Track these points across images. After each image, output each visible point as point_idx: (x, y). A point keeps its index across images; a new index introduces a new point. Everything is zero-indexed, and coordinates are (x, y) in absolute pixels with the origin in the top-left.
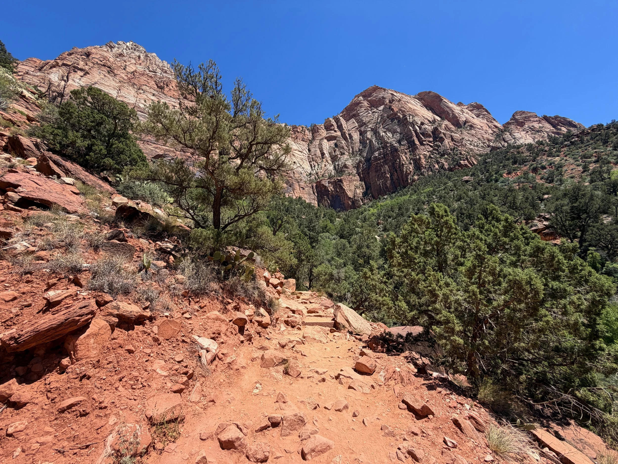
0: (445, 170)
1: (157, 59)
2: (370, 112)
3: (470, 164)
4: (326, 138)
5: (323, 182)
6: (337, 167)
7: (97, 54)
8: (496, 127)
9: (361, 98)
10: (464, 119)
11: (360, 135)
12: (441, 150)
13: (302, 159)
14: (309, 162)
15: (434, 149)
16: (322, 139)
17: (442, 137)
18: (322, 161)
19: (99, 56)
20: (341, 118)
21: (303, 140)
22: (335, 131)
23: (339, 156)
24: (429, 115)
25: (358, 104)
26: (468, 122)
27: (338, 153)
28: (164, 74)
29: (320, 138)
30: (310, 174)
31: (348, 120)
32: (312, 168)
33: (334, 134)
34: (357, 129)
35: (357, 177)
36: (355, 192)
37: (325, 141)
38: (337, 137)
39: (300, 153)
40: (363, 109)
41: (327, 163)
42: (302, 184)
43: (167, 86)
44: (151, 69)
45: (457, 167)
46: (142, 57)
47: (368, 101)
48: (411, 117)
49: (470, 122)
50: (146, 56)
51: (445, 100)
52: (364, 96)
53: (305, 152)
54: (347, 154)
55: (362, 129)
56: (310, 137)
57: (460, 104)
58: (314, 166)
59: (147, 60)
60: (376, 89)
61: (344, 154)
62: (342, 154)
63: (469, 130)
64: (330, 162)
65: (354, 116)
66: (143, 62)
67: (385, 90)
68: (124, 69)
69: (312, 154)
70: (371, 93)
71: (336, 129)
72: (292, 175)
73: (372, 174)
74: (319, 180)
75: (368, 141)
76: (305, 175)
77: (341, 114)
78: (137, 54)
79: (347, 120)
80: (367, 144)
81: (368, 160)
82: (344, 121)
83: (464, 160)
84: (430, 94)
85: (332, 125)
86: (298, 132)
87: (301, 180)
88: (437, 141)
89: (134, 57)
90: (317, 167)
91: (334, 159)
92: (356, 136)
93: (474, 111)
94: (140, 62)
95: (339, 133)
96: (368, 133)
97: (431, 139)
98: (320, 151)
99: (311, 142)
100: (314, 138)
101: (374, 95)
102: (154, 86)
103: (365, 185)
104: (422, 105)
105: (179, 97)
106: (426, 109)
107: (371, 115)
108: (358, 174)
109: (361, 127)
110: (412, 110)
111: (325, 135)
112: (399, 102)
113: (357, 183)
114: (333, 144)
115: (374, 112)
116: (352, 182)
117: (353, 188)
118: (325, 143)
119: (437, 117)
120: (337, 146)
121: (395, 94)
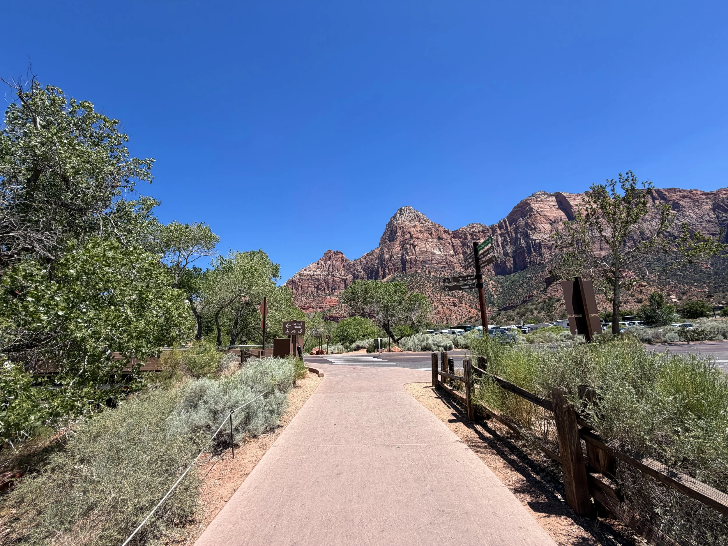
2: (521, 219)
10: (576, 213)
27: (505, 243)
33: (503, 231)
35: (512, 259)
56: (491, 233)
62: (507, 244)
73: (517, 260)
81: (516, 251)
91: (504, 247)
92: (514, 234)
96: (519, 234)
100: (493, 235)
101: (524, 207)
102: (430, 236)
103: (515, 263)
104: (555, 203)
105: (437, 237)
106: (557, 207)
107: (522, 222)
108: (513, 257)
109: (516, 230)
110: (542, 218)
111: (499, 232)
112: (535, 215)
113: (512, 262)
114: (503, 238)
115: (523, 219)
116: (510, 261)
117: (510, 264)
118: (499, 238)
119: (561, 214)
120: (505, 239)
121: (534, 206)
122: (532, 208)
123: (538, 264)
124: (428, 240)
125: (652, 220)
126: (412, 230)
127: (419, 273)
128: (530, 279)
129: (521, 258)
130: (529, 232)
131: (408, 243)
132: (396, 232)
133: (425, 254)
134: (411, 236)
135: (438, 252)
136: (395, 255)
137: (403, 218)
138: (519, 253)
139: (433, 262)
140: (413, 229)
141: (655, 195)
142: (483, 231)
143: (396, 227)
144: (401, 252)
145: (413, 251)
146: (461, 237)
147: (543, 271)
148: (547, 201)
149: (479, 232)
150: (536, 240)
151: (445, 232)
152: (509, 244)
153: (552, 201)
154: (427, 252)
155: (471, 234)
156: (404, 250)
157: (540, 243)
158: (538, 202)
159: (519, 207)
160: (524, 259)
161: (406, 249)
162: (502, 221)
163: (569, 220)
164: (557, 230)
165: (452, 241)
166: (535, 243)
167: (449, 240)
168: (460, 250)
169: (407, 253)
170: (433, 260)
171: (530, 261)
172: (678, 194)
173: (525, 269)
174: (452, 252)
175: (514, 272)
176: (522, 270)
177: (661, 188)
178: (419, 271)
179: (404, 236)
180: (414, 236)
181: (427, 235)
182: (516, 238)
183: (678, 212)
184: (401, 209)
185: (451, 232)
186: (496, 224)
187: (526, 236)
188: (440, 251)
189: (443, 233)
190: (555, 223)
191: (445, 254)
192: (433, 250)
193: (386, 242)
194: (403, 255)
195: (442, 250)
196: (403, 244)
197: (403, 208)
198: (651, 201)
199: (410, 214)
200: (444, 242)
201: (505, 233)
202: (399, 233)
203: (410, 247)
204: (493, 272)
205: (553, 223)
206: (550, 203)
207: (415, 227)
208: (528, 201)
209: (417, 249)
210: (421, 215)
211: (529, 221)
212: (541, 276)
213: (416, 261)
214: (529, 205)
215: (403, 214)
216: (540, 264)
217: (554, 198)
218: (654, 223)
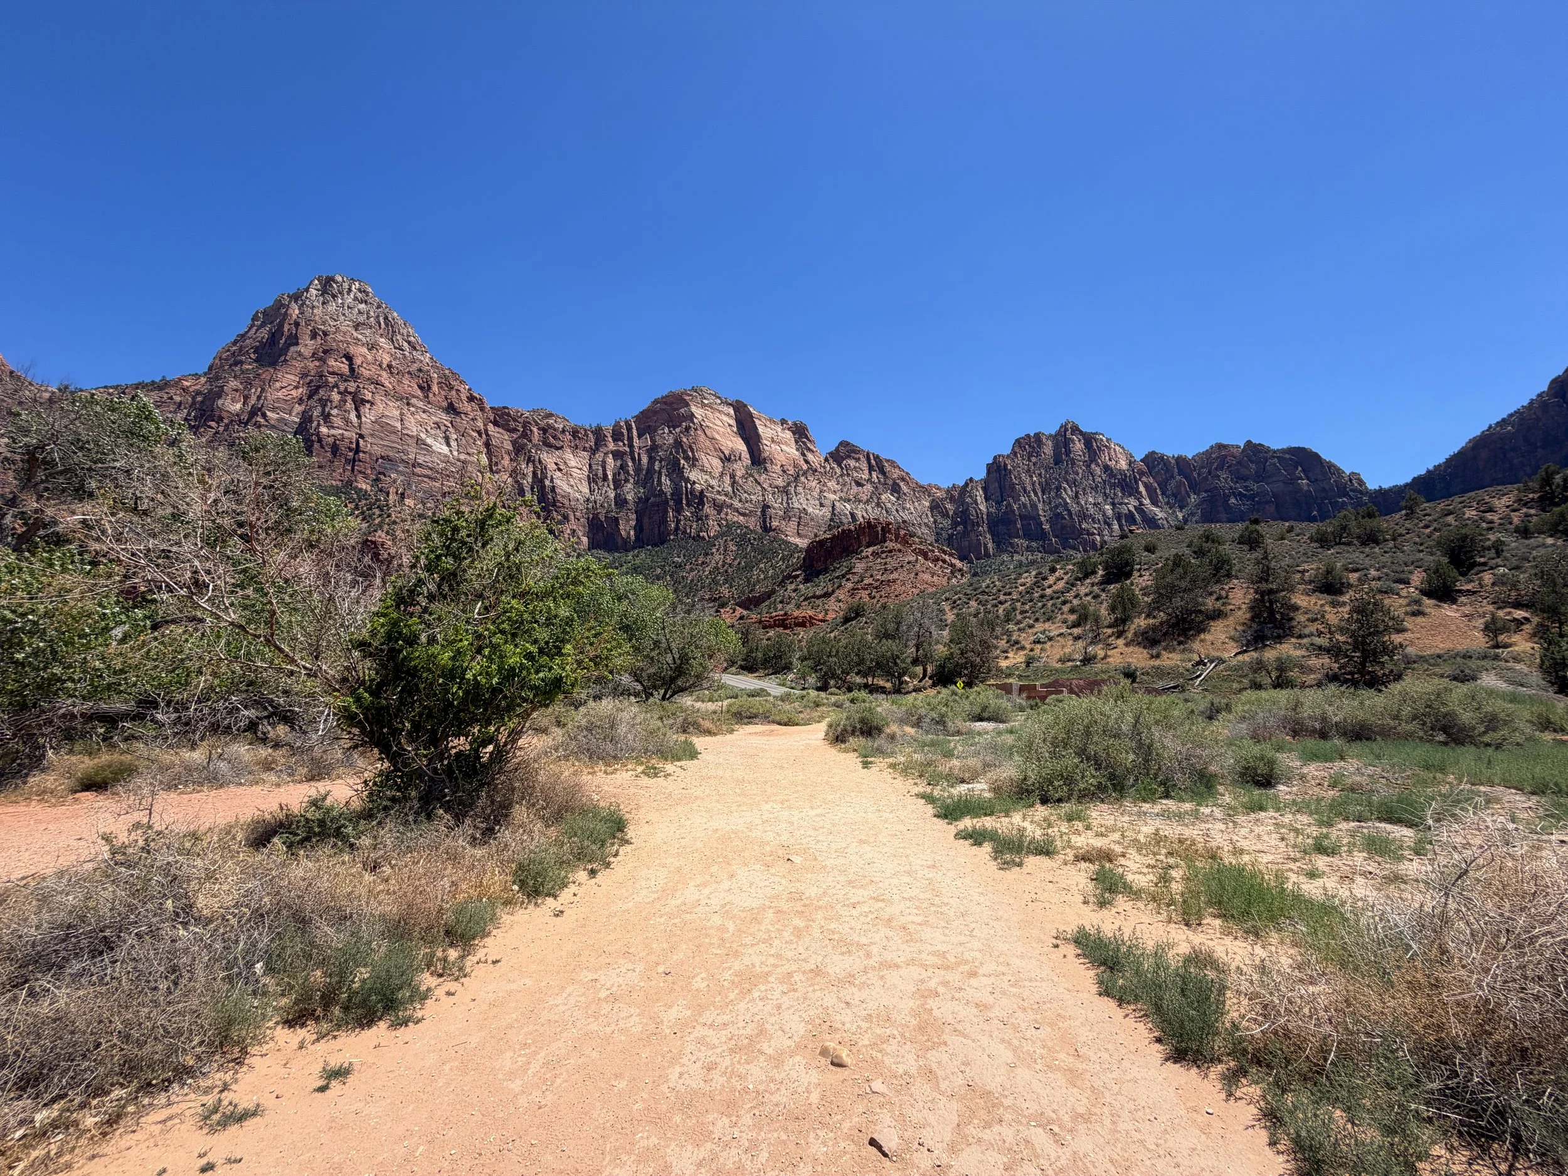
2: (666, 430)
8: (807, 462)
10: (766, 454)
14: (590, 484)
30: (588, 500)
33: (621, 447)
35: (634, 516)
36: (629, 533)
42: (578, 514)
56: (592, 444)
57: (783, 422)
62: (626, 481)
73: (646, 520)
81: (647, 499)
91: (617, 485)
92: (645, 460)
95: (627, 449)
96: (657, 463)
99: (594, 451)
100: (597, 449)
101: (675, 406)
102: (419, 393)
103: (639, 528)
104: (733, 422)
105: (445, 404)
106: (735, 429)
107: (666, 436)
108: (636, 512)
109: (653, 450)
110: (708, 443)
111: (611, 446)
112: (696, 429)
113: (633, 523)
114: (619, 463)
115: (670, 432)
116: (628, 521)
117: (627, 528)
118: (610, 460)
119: (741, 446)
120: (623, 467)
121: (698, 411)
122: (693, 415)
123: (694, 538)
124: (414, 401)
125: (868, 502)
126: (360, 352)
127: (359, 491)
128: (679, 566)
129: (656, 517)
130: (682, 462)
131: (336, 386)
132: (294, 340)
133: (393, 437)
134: (352, 370)
135: (440, 447)
136: (274, 409)
137: (332, 307)
138: (653, 505)
139: (418, 470)
140: (364, 350)
141: (873, 462)
142: (575, 433)
143: (297, 324)
144: (298, 408)
145: (353, 416)
146: (514, 430)
147: (706, 554)
148: (720, 412)
149: (563, 431)
150: (694, 483)
151: (471, 399)
152: (632, 481)
153: (728, 415)
154: (403, 436)
155: (544, 431)
156: (312, 403)
157: (702, 492)
158: (704, 405)
159: (665, 403)
160: (664, 521)
161: (324, 403)
162: (622, 424)
163: (753, 463)
164: (733, 476)
165: (486, 431)
166: (693, 490)
167: (480, 424)
168: (506, 462)
169: (326, 417)
170: (420, 466)
171: (677, 528)
172: (897, 471)
173: (662, 543)
174: (484, 460)
175: (634, 548)
176: (656, 545)
177: (883, 456)
178: (364, 486)
179: (323, 360)
180: (366, 373)
181: (410, 386)
182: (650, 470)
183: (898, 499)
184: (330, 280)
185: (487, 407)
186: (608, 426)
187: (676, 471)
188: (448, 445)
189: (464, 397)
190: (729, 460)
191: (463, 457)
192: (423, 436)
193: (241, 363)
194: (306, 418)
195: (453, 444)
196: (315, 387)
197: (339, 279)
198: (867, 472)
199: (362, 306)
200: (463, 422)
201: (625, 453)
202: (307, 345)
203: (346, 401)
204: (585, 540)
205: (727, 459)
206: (725, 418)
207: (372, 347)
208: (687, 398)
209: (369, 415)
210: (401, 322)
211: (685, 440)
212: (703, 563)
213: (357, 450)
214: (687, 405)
215: (334, 296)
216: (697, 538)
217: (731, 411)
218: (869, 508)
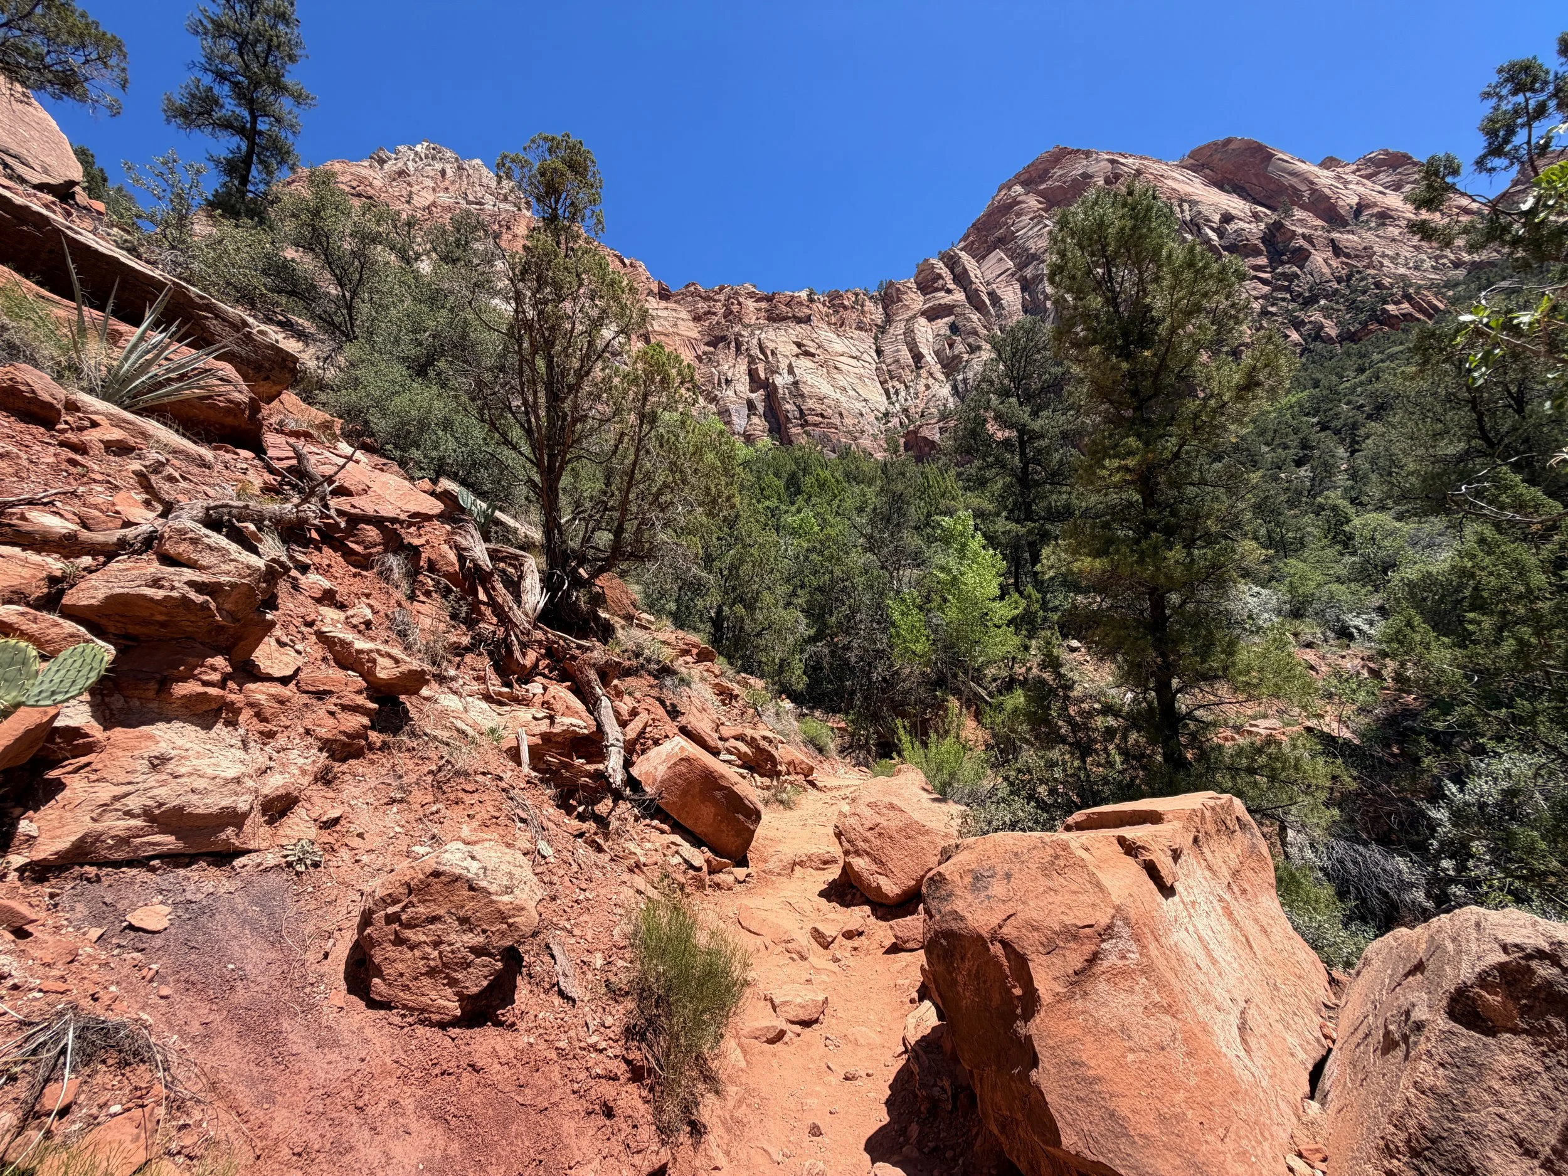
0: (1329, 340)
1: (485, 171)
3: (1422, 310)
4: (923, 313)
5: (925, 432)
6: (961, 386)
7: (344, 173)
9: (1018, 189)
11: (1024, 289)
12: (1302, 286)
13: (860, 377)
15: (1277, 289)
16: (914, 317)
17: (1301, 248)
18: (919, 376)
19: (350, 177)
20: (962, 254)
21: (860, 328)
22: (949, 291)
23: (966, 357)
24: (1235, 204)
25: (1009, 207)
26: (1368, 206)
28: (502, 206)
29: (906, 317)
31: (984, 258)
32: (889, 397)
34: (1013, 275)
37: (922, 321)
38: (954, 306)
39: (853, 362)
40: (1026, 219)
41: (931, 381)
43: (508, 228)
44: (471, 198)
45: (1373, 327)
46: (450, 172)
47: (1040, 193)
48: (1186, 206)
49: (1375, 205)
50: (460, 168)
51: (1280, 155)
52: (1025, 184)
53: (869, 359)
54: (988, 347)
55: (1029, 272)
58: (897, 393)
59: (460, 177)
60: (1060, 156)
61: (979, 348)
63: (1376, 229)
64: (941, 377)
65: (1000, 242)
66: (453, 182)
67: (1088, 154)
68: (408, 202)
69: (889, 361)
70: (1046, 171)
71: (952, 286)
72: (836, 420)
74: (912, 427)
75: (1049, 304)
76: (872, 419)
77: (962, 244)
78: (438, 166)
79: (980, 258)
80: (1046, 310)
82: (973, 262)
83: (1397, 303)
84: (1232, 146)
85: (940, 277)
86: (845, 308)
87: (862, 432)
88: (1282, 263)
89: (431, 173)
90: (903, 394)
93: (1381, 176)
94: (447, 183)
97: (1263, 261)
98: (911, 351)
